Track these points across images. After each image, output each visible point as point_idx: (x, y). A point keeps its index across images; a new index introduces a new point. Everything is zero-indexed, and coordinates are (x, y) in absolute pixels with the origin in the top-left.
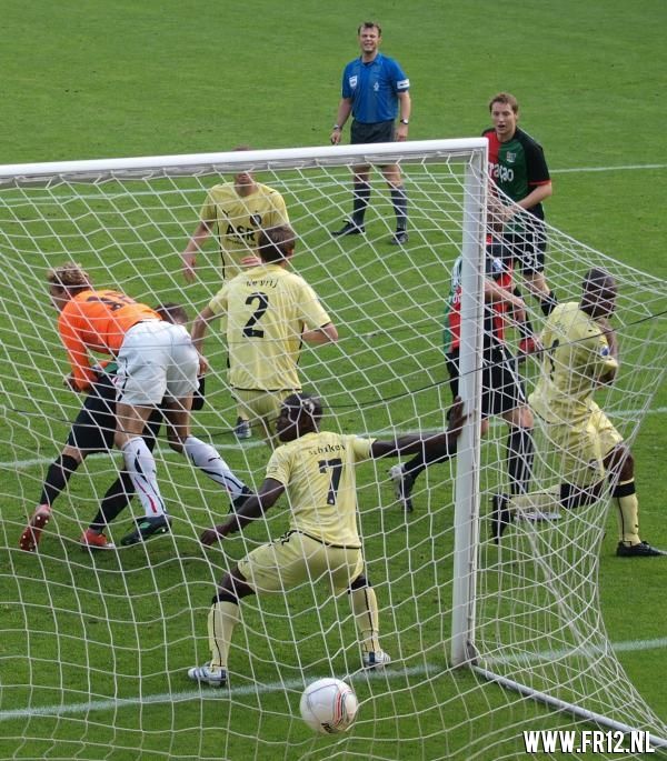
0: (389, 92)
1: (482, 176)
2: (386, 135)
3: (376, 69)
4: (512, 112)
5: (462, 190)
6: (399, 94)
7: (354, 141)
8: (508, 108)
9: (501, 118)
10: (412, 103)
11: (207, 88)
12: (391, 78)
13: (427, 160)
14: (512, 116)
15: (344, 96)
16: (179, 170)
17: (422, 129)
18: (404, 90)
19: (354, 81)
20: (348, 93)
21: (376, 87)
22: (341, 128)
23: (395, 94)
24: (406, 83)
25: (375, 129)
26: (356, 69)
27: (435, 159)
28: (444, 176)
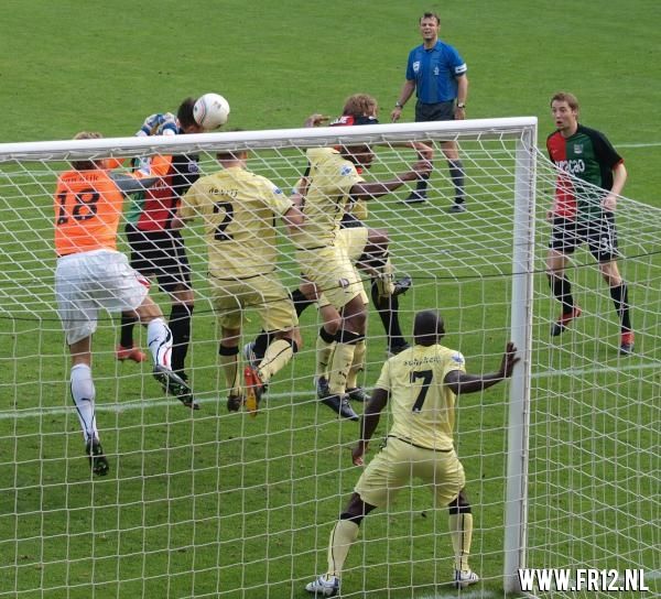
0: (448, 75)
1: (531, 150)
3: (436, 55)
4: (569, 109)
5: (513, 163)
6: (457, 78)
7: (419, 119)
8: (565, 104)
9: (558, 114)
10: (469, 86)
11: (287, 71)
12: (450, 63)
13: (483, 137)
14: (569, 112)
15: (409, 79)
16: (259, 144)
17: (479, 109)
18: (462, 74)
19: (416, 66)
20: (411, 75)
21: (437, 71)
23: (455, 78)
24: (464, 67)
25: (437, 108)
26: (419, 55)
27: (489, 135)
28: (498, 151)
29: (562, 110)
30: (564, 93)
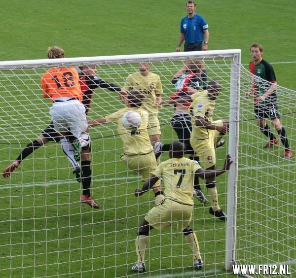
0: (200, 30)
1: (238, 65)
2: (199, 48)
3: (194, 20)
4: (259, 51)
5: (230, 71)
6: (204, 31)
7: (186, 50)
8: (258, 49)
9: (255, 53)
10: (209, 35)
11: (125, 28)
12: (200, 24)
13: (215, 59)
14: (259, 53)
15: (182, 32)
16: (111, 62)
17: (214, 46)
18: (206, 29)
19: (185, 26)
20: (183, 30)
21: (195, 28)
22: (180, 46)
23: (203, 31)
24: (207, 26)
25: (195, 45)
26: (186, 21)
27: (218, 58)
28: (222, 65)
29: (256, 52)
30: (257, 44)
